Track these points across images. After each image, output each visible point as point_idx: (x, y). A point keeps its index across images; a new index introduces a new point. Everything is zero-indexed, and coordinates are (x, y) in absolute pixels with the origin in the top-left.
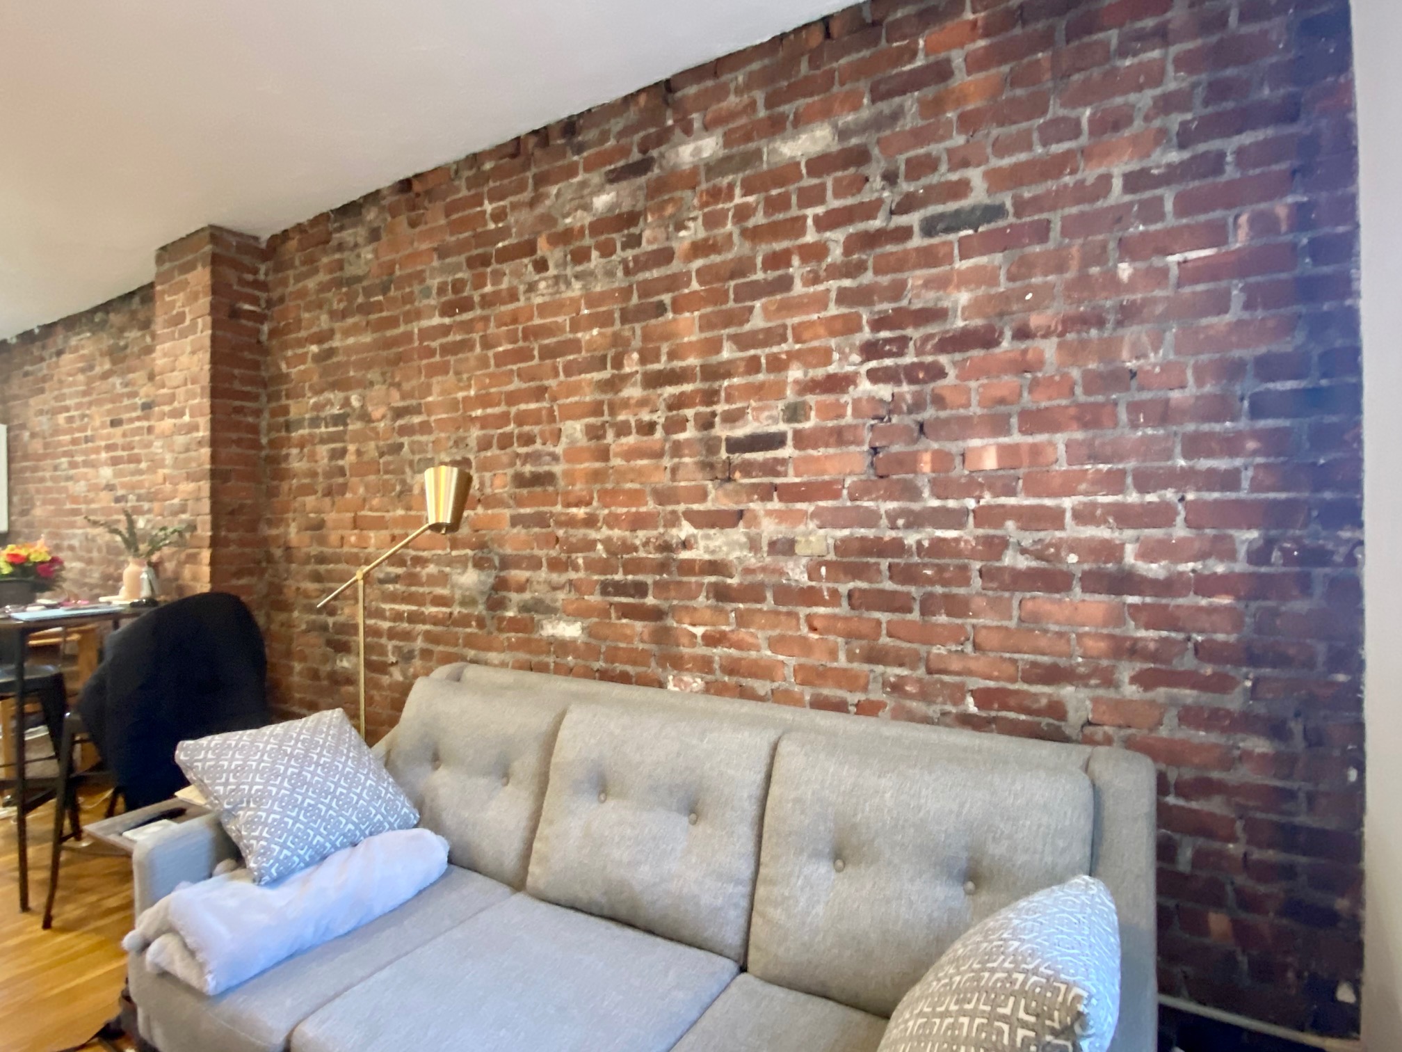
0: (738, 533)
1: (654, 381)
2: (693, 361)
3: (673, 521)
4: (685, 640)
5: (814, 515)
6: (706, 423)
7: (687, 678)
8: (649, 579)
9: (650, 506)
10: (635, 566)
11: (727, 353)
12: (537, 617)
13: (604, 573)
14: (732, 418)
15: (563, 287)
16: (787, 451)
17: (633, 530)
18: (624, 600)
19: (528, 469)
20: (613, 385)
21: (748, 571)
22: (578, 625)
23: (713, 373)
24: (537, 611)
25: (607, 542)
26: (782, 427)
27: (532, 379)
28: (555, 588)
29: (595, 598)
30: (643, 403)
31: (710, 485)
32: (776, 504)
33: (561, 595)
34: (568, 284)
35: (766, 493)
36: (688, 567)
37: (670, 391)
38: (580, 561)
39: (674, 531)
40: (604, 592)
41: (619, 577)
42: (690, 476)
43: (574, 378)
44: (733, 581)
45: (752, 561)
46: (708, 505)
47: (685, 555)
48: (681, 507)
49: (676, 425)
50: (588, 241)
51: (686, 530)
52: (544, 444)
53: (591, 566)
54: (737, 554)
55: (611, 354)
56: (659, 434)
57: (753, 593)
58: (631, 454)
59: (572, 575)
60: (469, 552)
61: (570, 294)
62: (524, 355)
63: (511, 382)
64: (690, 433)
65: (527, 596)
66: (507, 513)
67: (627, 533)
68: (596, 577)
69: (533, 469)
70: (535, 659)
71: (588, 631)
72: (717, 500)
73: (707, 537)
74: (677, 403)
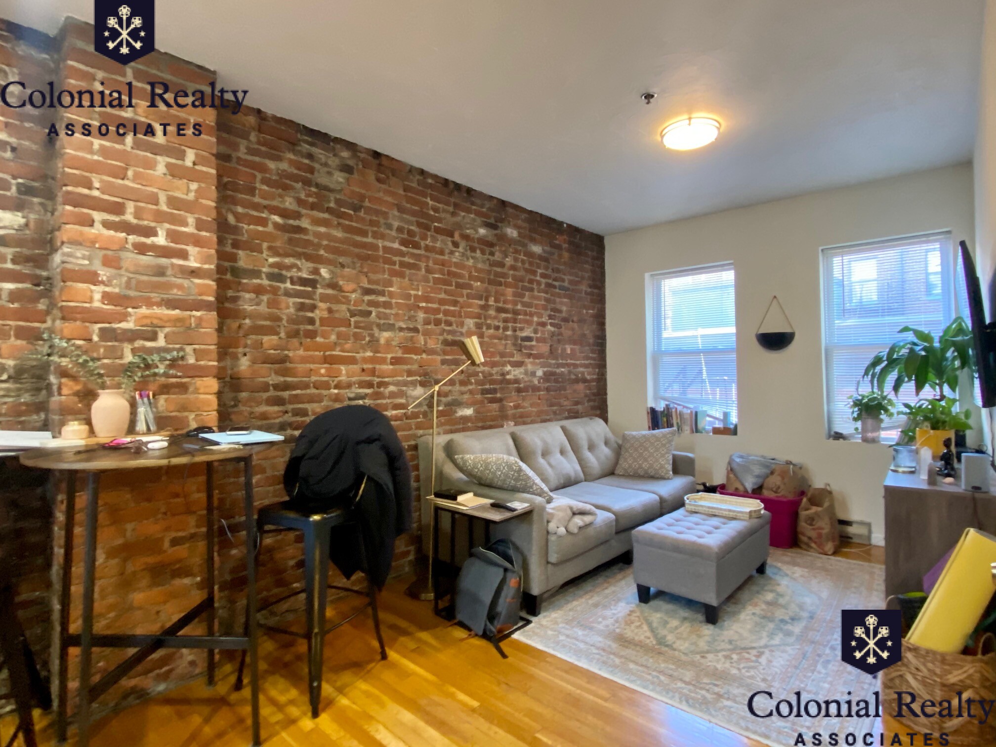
0: (522, 370)
1: (500, 310)
2: (509, 306)
3: (504, 365)
4: (509, 409)
5: (540, 363)
6: (515, 330)
7: (510, 422)
8: (498, 387)
9: (497, 359)
10: (492, 382)
11: (519, 307)
12: (454, 408)
13: (482, 385)
14: (522, 329)
15: (465, 259)
16: (534, 343)
17: (492, 368)
18: (489, 396)
19: (450, 337)
20: (485, 307)
21: (525, 382)
22: (472, 409)
23: (516, 313)
24: (454, 406)
25: (483, 372)
26: (532, 335)
27: (451, 296)
28: (462, 393)
29: (479, 397)
30: (495, 318)
31: (515, 352)
32: (531, 360)
33: (466, 396)
34: (468, 259)
35: (529, 356)
36: (509, 382)
37: (504, 315)
38: (473, 381)
39: (506, 368)
40: (482, 394)
41: (487, 387)
42: (510, 349)
43: (471, 301)
44: (522, 386)
45: (526, 379)
46: (515, 359)
47: (508, 377)
48: (507, 359)
49: (506, 329)
50: (476, 245)
51: (508, 368)
52: (457, 327)
53: (478, 383)
54: (522, 376)
55: (484, 294)
56: (501, 331)
57: (525, 389)
58: (492, 337)
59: (470, 387)
60: (419, 379)
61: (467, 263)
62: (447, 283)
63: (440, 294)
64: (509, 333)
65: (449, 398)
66: (439, 358)
67: (489, 369)
68: (480, 387)
69: (452, 338)
70: (453, 428)
71: (476, 411)
72: (517, 358)
73: (514, 371)
74: (506, 321)
